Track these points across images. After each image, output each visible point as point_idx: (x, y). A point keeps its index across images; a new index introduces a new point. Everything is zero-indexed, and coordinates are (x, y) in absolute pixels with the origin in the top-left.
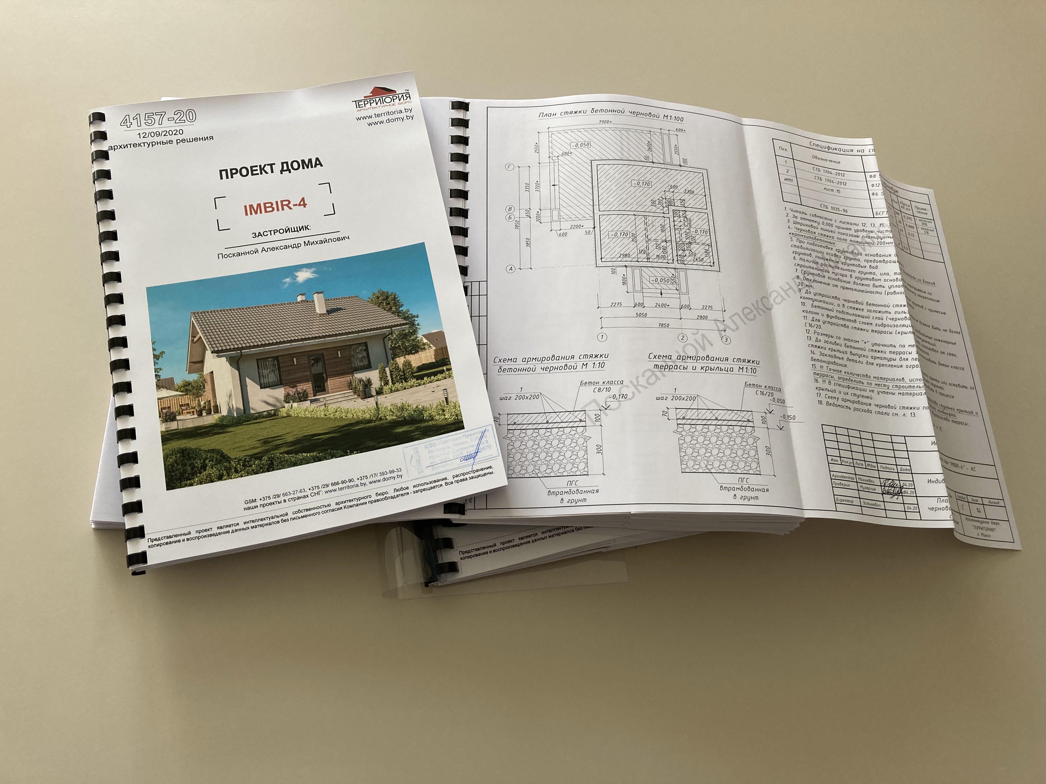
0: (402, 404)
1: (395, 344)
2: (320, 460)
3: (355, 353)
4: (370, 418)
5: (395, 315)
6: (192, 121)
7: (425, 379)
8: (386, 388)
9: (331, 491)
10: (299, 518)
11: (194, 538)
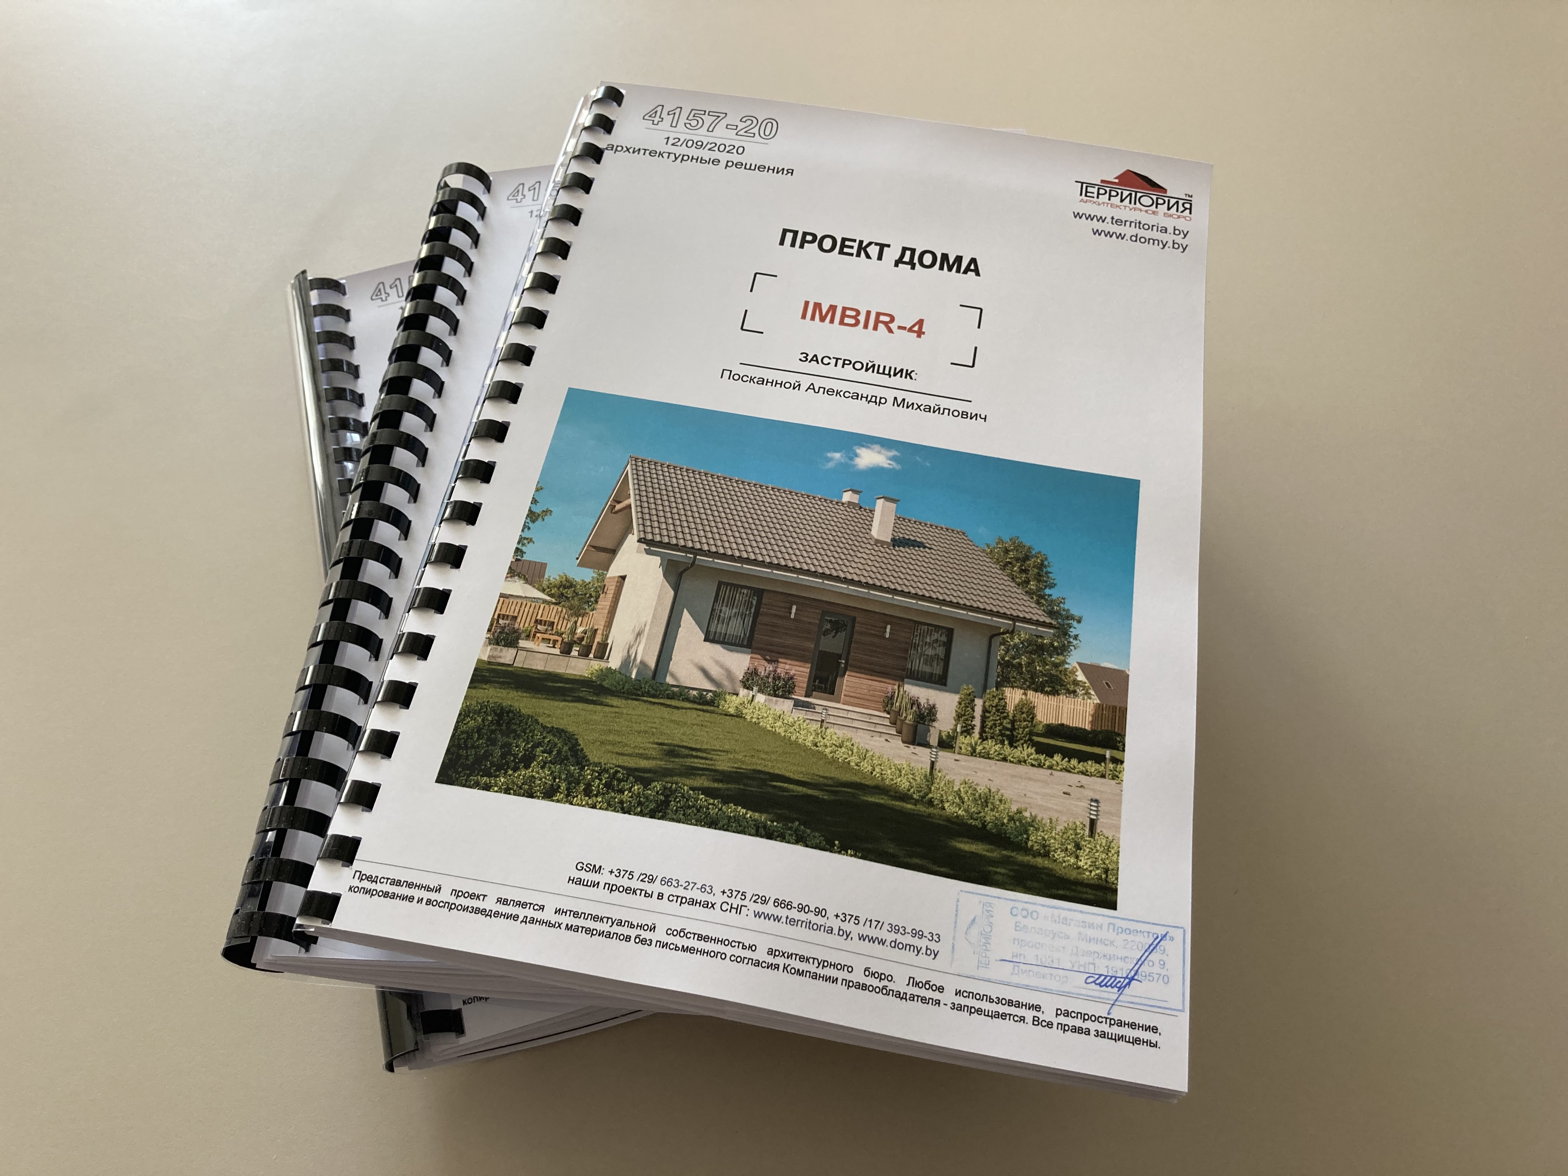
0: (987, 790)
1: (1014, 658)
2: (769, 836)
3: (923, 641)
4: (909, 790)
5: (1032, 598)
6: (767, 137)
7: (1057, 758)
8: (963, 741)
9: (768, 917)
10: (677, 948)
11: (441, 904)
